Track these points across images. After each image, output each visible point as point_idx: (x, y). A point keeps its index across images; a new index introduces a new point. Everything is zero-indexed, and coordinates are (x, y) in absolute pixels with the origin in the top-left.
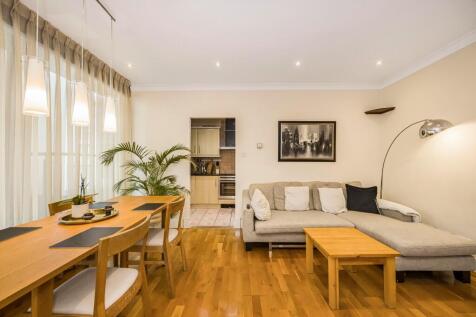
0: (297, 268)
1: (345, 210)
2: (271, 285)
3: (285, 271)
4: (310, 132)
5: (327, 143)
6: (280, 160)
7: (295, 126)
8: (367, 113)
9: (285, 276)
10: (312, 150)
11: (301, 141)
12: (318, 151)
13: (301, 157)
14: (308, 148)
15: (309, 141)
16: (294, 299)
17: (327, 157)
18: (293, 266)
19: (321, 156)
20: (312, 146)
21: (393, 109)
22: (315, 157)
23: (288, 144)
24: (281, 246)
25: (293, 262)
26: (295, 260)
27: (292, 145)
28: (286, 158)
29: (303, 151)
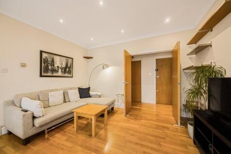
0: (69, 133)
1: (80, 98)
2: (62, 149)
3: (64, 138)
4: (60, 61)
5: (69, 68)
6: (41, 76)
7: (52, 56)
8: (84, 57)
9: (66, 140)
10: (62, 71)
11: (56, 65)
12: (65, 72)
13: (55, 74)
14: (60, 70)
15: (60, 66)
16: (79, 146)
17: (69, 75)
18: (67, 133)
19: (66, 75)
20: (62, 69)
21: (92, 58)
22: (63, 75)
24: (53, 128)
25: (65, 132)
26: (65, 130)
27: (50, 67)
28: (45, 74)
29: (57, 71)
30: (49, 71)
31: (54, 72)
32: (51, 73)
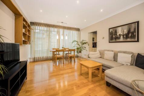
5: (133, 33)
6: (109, 42)
7: (115, 29)
10: (124, 37)
11: (118, 34)
14: (122, 37)
15: (122, 34)
19: (129, 40)
20: (123, 36)
22: (125, 40)
23: (113, 36)
27: (114, 36)
29: (119, 38)
30: (113, 39)
31: (117, 39)
32: (115, 40)
